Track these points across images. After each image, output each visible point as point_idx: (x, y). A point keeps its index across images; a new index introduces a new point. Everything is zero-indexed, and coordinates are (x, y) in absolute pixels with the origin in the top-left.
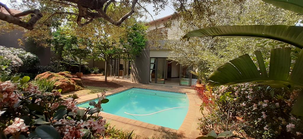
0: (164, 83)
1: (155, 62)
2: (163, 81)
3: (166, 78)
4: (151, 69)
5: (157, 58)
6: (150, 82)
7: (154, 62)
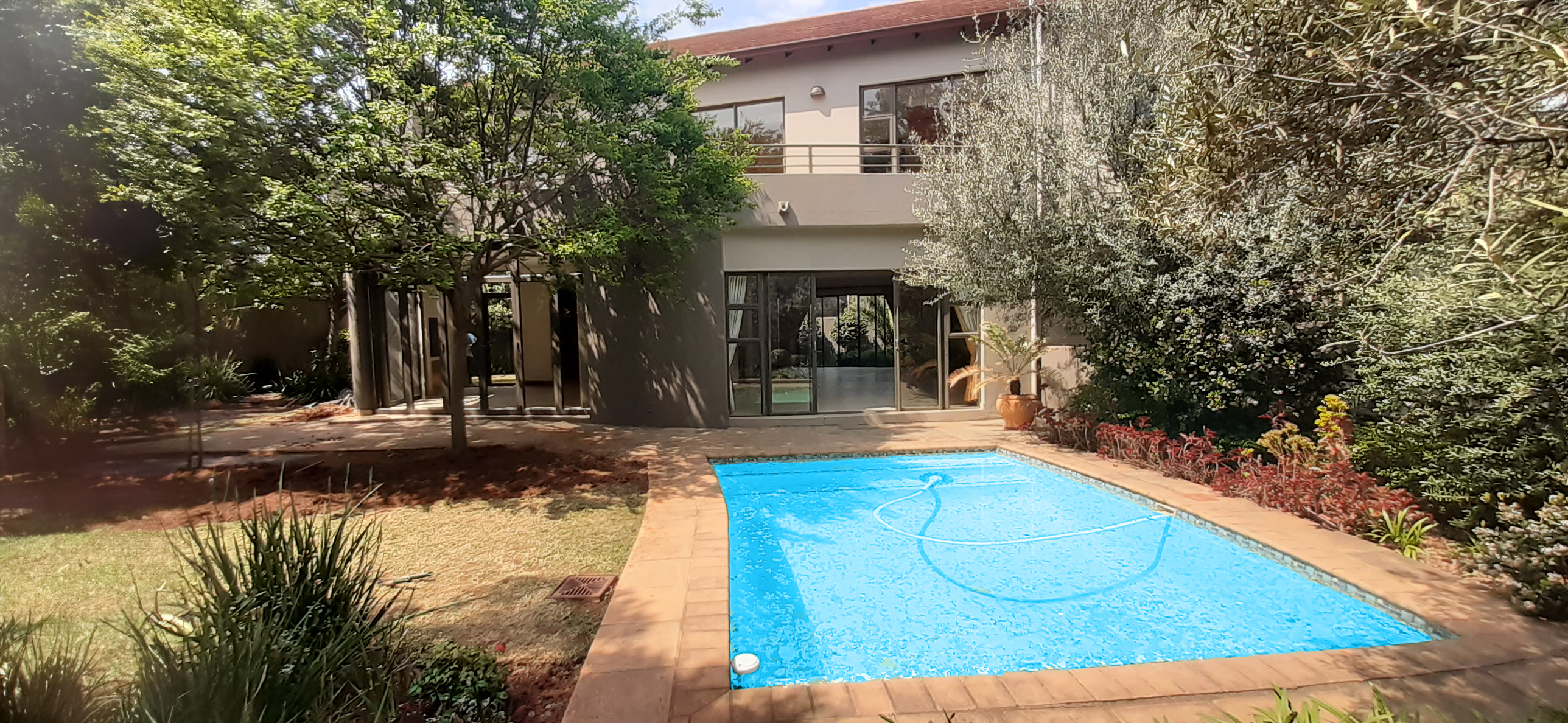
0: (815, 411)
1: (748, 299)
5: (765, 273)
6: (731, 412)
7: (742, 301)
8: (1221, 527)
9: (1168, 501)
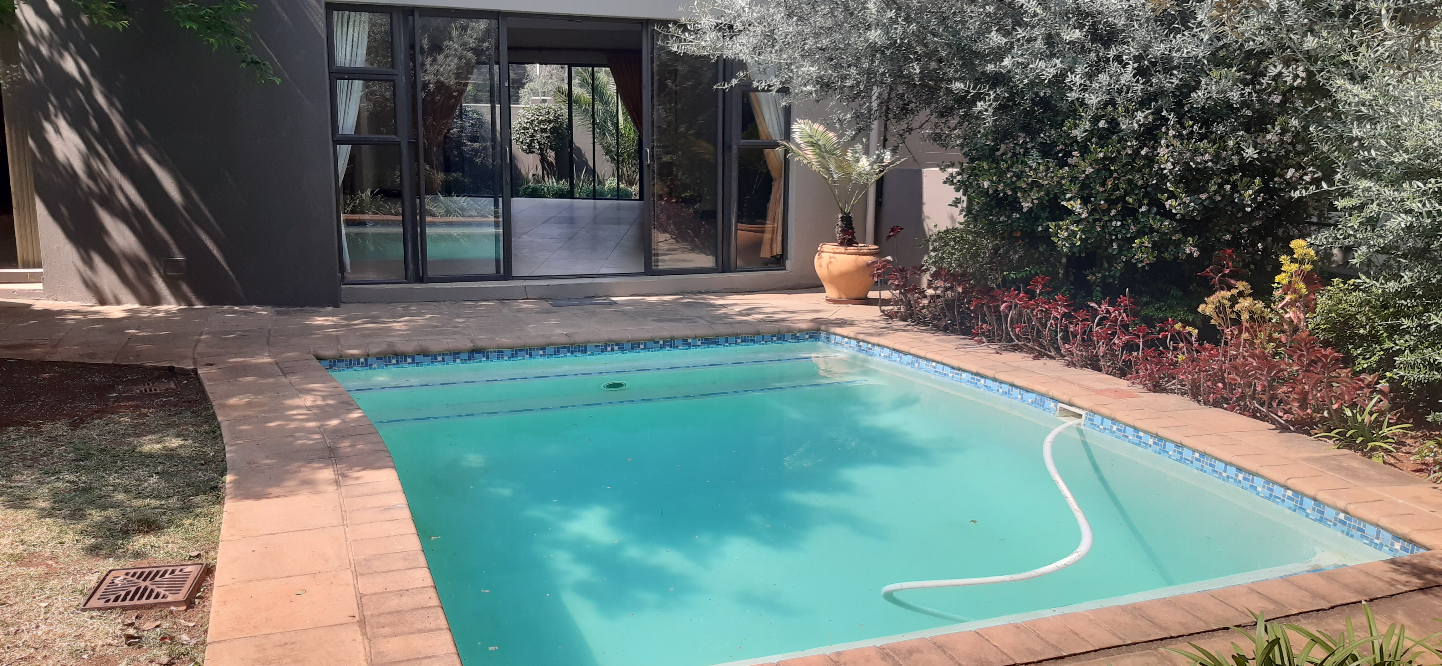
0: (506, 274)
5: (410, 11)
7: (360, 62)
8: (1146, 432)
9: (1076, 401)
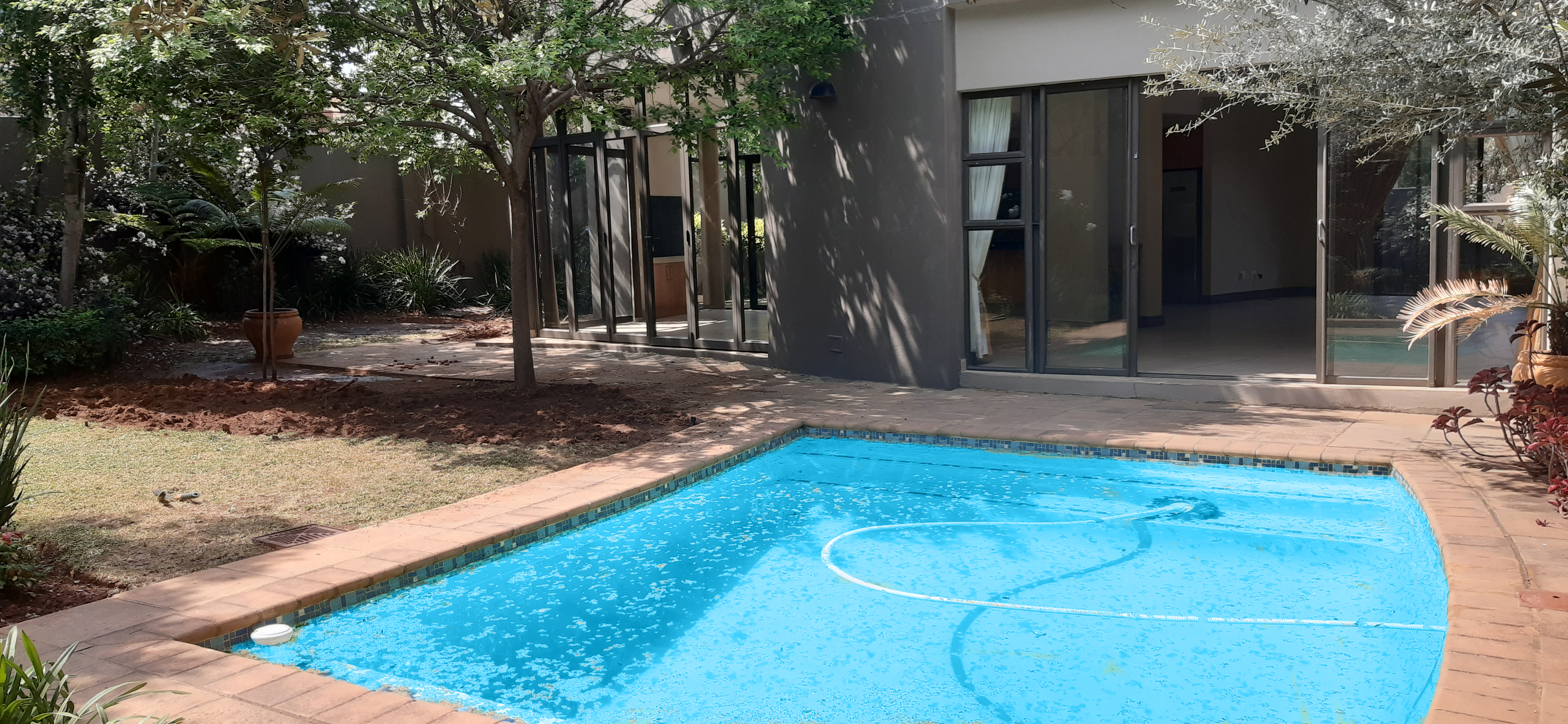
0: (1130, 370)
1: (1014, 143)
2: (1111, 342)
3: (1155, 308)
4: (981, 226)
5: (1034, 91)
6: (974, 361)
7: (1001, 146)
